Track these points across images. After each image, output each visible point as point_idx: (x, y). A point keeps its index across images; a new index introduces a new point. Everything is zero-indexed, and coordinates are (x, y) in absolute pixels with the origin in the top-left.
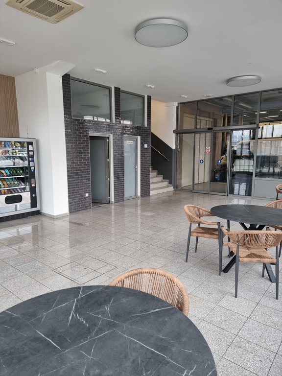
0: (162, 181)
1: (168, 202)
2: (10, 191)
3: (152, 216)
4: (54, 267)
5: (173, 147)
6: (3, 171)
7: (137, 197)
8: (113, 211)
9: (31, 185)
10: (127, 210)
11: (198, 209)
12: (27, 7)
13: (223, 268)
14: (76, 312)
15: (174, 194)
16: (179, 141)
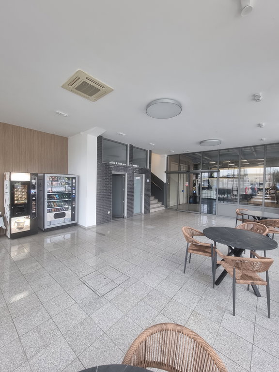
0: (157, 203)
5: (165, 182)
6: (54, 196)
7: (142, 214)
8: (125, 224)
9: (72, 205)
10: (135, 223)
11: (192, 230)
12: (76, 89)
15: (166, 212)
16: (168, 178)
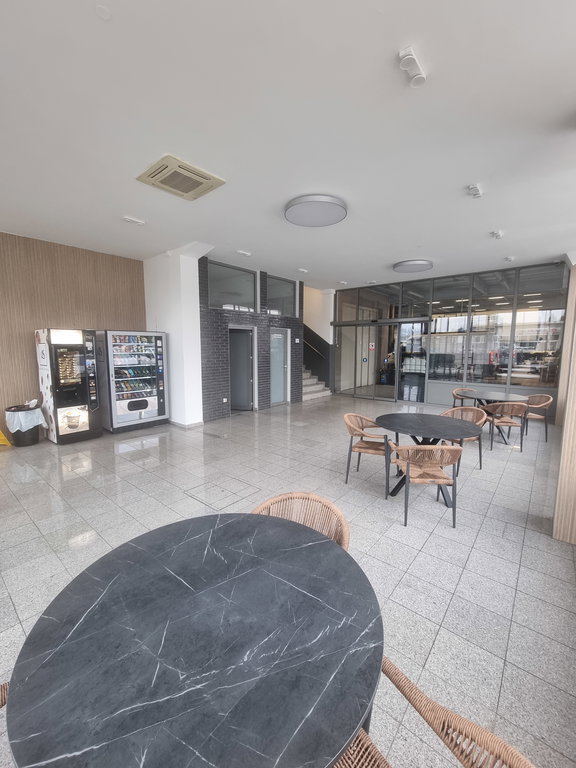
0: (317, 384)
1: (324, 410)
2: (133, 396)
3: (305, 427)
4: (185, 488)
5: (331, 343)
6: (126, 372)
7: (286, 403)
8: (256, 420)
9: (158, 388)
10: (274, 419)
11: (361, 418)
12: (161, 182)
13: (391, 490)
14: (212, 544)
15: (332, 399)
16: (338, 335)
